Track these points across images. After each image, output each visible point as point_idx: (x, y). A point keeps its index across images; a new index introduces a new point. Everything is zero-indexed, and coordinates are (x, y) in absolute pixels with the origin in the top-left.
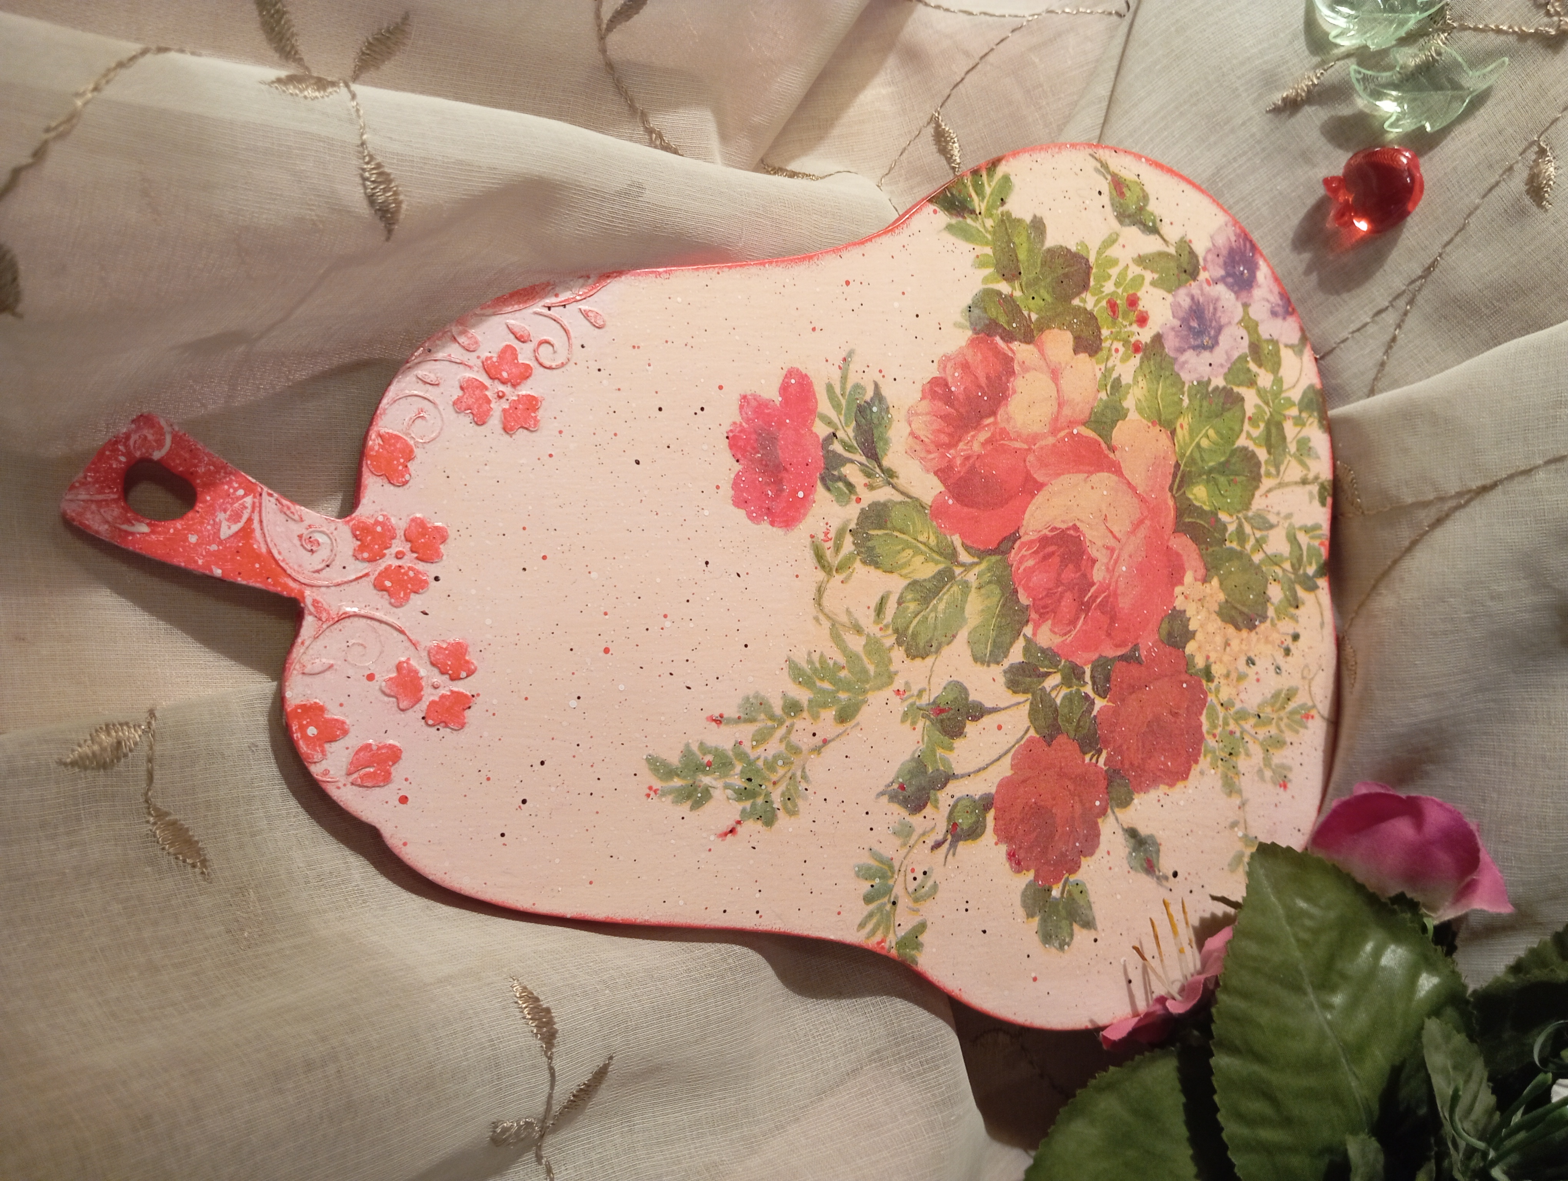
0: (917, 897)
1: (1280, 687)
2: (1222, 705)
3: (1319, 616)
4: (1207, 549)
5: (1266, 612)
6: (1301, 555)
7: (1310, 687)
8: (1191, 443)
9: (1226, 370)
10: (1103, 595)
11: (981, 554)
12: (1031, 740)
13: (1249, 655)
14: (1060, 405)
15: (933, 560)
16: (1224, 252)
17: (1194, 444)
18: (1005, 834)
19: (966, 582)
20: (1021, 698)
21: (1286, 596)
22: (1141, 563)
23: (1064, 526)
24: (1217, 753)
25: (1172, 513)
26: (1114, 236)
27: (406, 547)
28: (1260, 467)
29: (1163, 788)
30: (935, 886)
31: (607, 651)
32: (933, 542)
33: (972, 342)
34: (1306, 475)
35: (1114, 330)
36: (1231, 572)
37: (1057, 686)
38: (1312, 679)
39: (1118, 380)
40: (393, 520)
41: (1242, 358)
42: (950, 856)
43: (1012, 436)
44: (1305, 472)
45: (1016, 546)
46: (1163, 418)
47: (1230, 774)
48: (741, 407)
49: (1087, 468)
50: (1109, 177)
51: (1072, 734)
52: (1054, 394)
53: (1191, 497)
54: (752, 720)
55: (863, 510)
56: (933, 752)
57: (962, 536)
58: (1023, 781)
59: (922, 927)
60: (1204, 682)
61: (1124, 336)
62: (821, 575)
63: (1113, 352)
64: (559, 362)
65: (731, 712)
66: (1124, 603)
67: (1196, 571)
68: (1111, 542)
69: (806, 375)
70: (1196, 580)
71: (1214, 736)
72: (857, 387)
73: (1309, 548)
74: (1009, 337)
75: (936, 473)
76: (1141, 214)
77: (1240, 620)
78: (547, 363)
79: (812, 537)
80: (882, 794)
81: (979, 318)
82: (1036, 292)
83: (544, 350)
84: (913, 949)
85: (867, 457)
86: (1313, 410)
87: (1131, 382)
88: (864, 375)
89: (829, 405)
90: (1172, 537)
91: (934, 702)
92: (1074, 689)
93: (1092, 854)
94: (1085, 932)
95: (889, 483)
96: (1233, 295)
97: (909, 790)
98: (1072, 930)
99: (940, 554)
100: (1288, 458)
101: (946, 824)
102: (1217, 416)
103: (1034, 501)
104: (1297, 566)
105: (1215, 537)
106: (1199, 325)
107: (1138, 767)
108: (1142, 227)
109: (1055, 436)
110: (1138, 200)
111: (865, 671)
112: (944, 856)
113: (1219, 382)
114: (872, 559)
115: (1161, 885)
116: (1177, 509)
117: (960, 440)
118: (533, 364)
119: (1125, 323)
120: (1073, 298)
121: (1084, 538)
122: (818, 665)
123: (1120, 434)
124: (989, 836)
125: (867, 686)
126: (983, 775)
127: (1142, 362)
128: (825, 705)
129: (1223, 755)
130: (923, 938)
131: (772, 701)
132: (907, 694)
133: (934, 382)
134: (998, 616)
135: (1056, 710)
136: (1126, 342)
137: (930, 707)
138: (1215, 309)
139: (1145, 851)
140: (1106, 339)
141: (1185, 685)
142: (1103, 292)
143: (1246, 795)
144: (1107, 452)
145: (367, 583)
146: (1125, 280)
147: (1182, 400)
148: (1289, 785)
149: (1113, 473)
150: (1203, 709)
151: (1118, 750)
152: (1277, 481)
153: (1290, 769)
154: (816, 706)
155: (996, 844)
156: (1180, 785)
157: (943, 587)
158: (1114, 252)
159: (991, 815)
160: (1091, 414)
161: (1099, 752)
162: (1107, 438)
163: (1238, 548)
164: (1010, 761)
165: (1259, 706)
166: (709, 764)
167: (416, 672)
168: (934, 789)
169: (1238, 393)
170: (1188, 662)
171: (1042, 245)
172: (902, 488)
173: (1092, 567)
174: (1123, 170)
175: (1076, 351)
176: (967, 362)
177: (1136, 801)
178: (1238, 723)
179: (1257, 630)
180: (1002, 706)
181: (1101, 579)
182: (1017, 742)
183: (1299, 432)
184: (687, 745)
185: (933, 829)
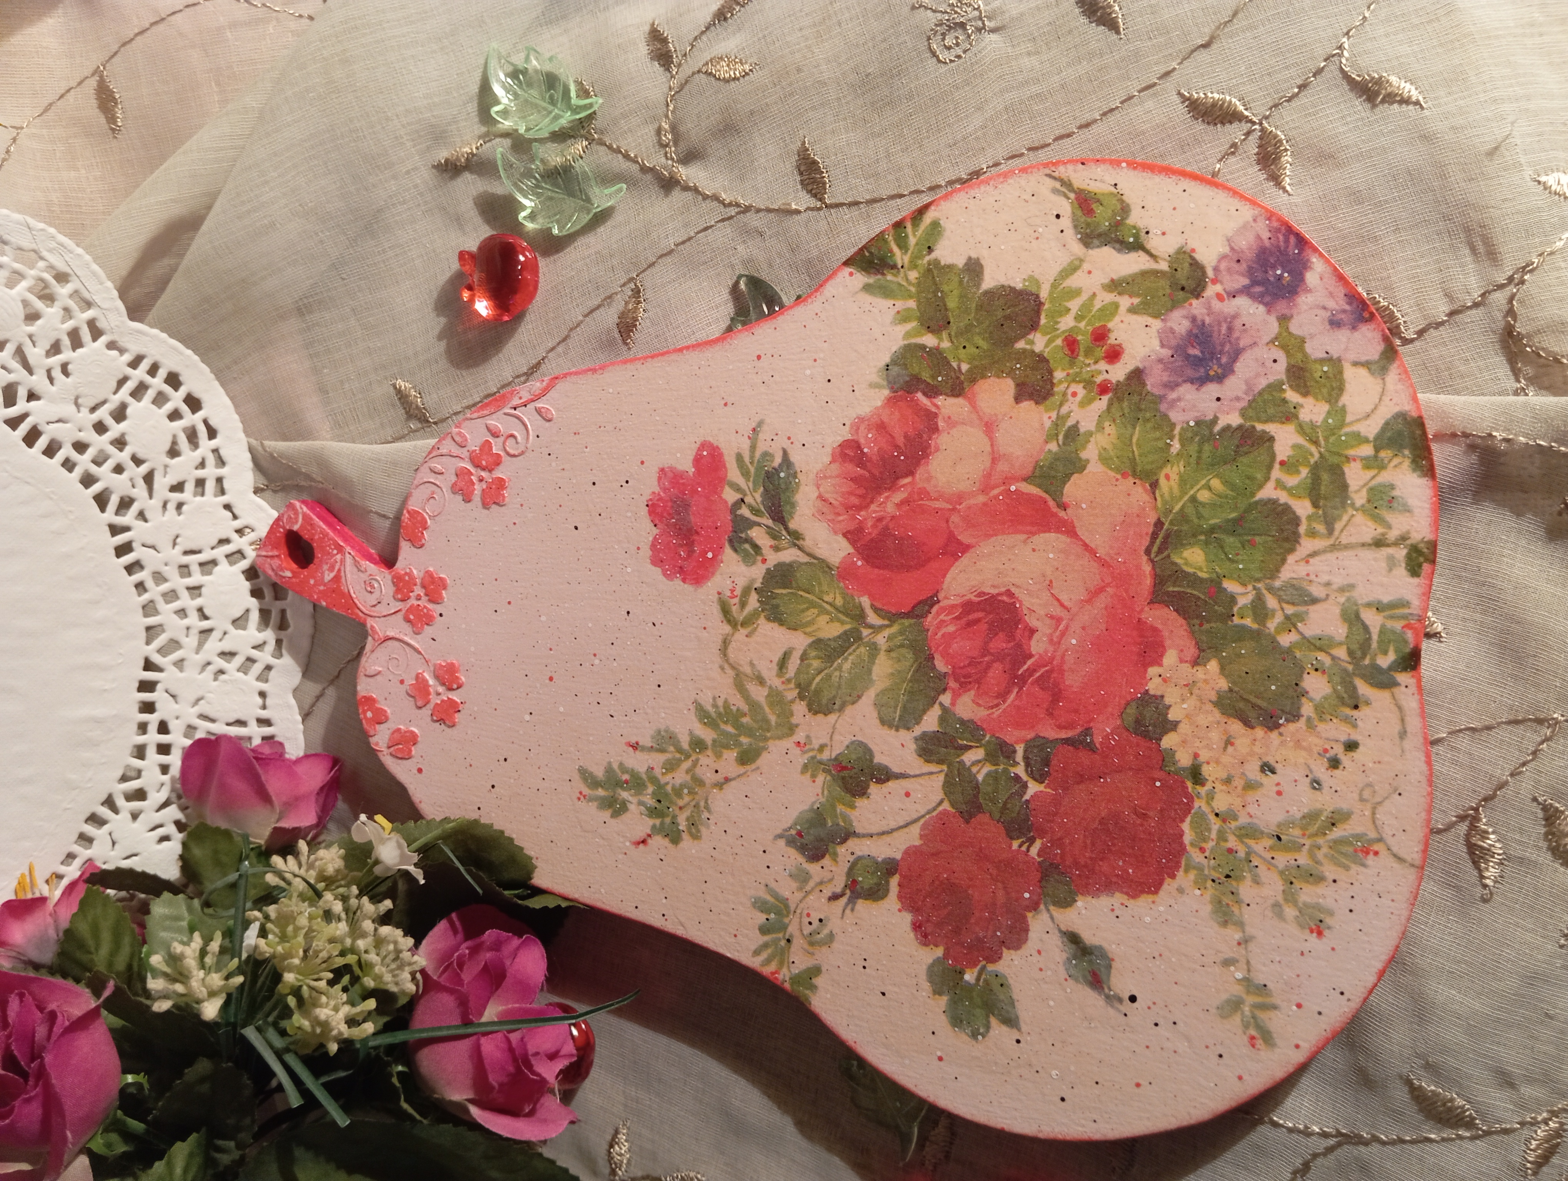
0: (813, 941)
1: (1319, 806)
2: (1217, 815)
3: (1399, 722)
4: (1201, 625)
5: (1299, 708)
6: (1370, 638)
7: (1374, 813)
8: (1181, 498)
9: (1244, 404)
10: (1043, 670)
11: (893, 617)
12: (945, 813)
13: (1265, 759)
14: (994, 461)
15: (839, 620)
16: (1250, 255)
17: (1186, 498)
18: (909, 901)
19: (875, 644)
20: (933, 768)
21: (1335, 690)
22: (1098, 637)
23: (994, 591)
24: (1206, 872)
25: (1148, 581)
26: (1077, 263)
27: (421, 592)
28: (1298, 525)
29: (1118, 898)
30: (831, 936)
31: (551, 679)
32: (839, 602)
33: (891, 402)
34: (1383, 535)
35: (1071, 371)
36: (1240, 655)
37: (979, 761)
38: (1380, 803)
39: (1075, 427)
40: (415, 572)
41: (1276, 387)
42: (848, 911)
43: (933, 495)
44: (1380, 530)
45: (934, 610)
46: (1139, 469)
47: (1225, 900)
48: (659, 478)
49: (1029, 528)
50: (1072, 196)
51: (997, 815)
52: (988, 448)
53: (1179, 561)
54: (662, 751)
55: (768, 570)
56: (834, 807)
57: (872, 597)
58: (933, 854)
59: (816, 971)
60: (1189, 784)
61: (1085, 376)
62: (727, 629)
63: (1069, 396)
64: (520, 451)
65: (647, 741)
66: (1073, 681)
67: (1182, 651)
68: (1058, 611)
69: (717, 447)
70: (1182, 661)
71: (1202, 850)
72: (766, 454)
73: (1383, 631)
74: (932, 392)
75: (845, 535)
76: (1117, 231)
77: (1252, 714)
78: (512, 452)
79: (719, 593)
80: (780, 836)
81: (898, 375)
82: (968, 340)
83: (510, 442)
84: (807, 989)
85: (774, 520)
86: (1401, 447)
87: (1093, 429)
88: (772, 443)
89: (739, 473)
90: (1147, 609)
91: (836, 759)
92: (1002, 767)
93: (1017, 947)
94: (1004, 1029)
95: (795, 545)
96: (1262, 308)
97: (808, 839)
98: (989, 1022)
99: (847, 615)
100: (1351, 511)
101: (844, 878)
102: (1225, 463)
103: (957, 564)
104: (1359, 654)
105: (1216, 612)
106: (1202, 352)
107: (1086, 866)
108: (1117, 246)
109: (987, 494)
110: (1115, 214)
111: (767, 721)
112: (841, 909)
113: (1235, 420)
114: (776, 616)
115: (1112, 1006)
116: (1155, 576)
117: (872, 502)
118: (502, 453)
119: (1087, 361)
120: (1016, 342)
121: (1021, 604)
122: (722, 710)
123: (1073, 489)
124: (892, 901)
125: (768, 735)
126: (887, 839)
127: (1110, 404)
128: (727, 747)
129: (1215, 875)
130: (818, 981)
131: (680, 736)
132: (807, 747)
133: (845, 445)
134: (910, 681)
135: (977, 787)
136: (1088, 383)
137: (831, 763)
138: (1230, 329)
139: (1090, 962)
140: (1060, 382)
141: (1158, 784)
142: (1057, 329)
143: (1249, 930)
144: (1055, 509)
145: (400, 616)
146: (1090, 311)
147: (1170, 445)
148: (1326, 933)
149: (1062, 532)
150: (1186, 816)
151: (1058, 842)
152: (1331, 541)
153: (1331, 913)
154: (720, 746)
155: (900, 910)
156: (1144, 901)
157: (849, 648)
158: (1074, 281)
159: (894, 881)
160: (1035, 468)
161: (1032, 841)
162: (1057, 494)
163: (1255, 626)
164: (918, 831)
165: (1279, 825)
166: (626, 782)
167: (427, 681)
168: (833, 842)
169: (1264, 432)
170: (1165, 758)
171: (978, 289)
172: (807, 550)
173: (1030, 638)
174: (1092, 183)
175: (1018, 399)
176: (883, 422)
177: (1079, 904)
178: (1242, 842)
179: (1282, 729)
180: (912, 773)
181: (1041, 651)
182: (929, 812)
183: (1373, 477)
184: (610, 763)
185: (831, 880)
